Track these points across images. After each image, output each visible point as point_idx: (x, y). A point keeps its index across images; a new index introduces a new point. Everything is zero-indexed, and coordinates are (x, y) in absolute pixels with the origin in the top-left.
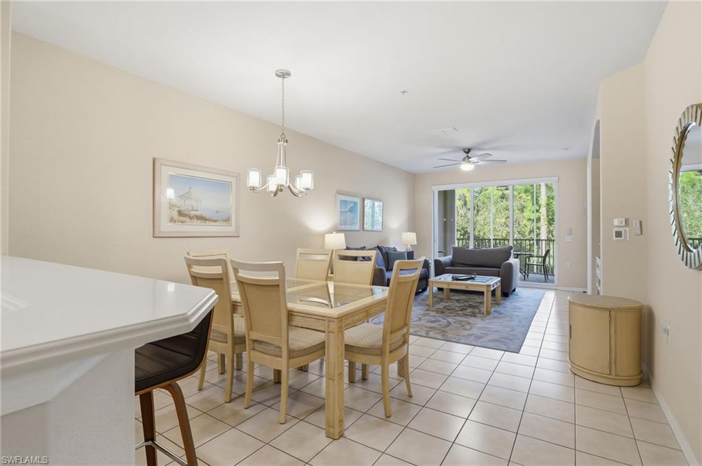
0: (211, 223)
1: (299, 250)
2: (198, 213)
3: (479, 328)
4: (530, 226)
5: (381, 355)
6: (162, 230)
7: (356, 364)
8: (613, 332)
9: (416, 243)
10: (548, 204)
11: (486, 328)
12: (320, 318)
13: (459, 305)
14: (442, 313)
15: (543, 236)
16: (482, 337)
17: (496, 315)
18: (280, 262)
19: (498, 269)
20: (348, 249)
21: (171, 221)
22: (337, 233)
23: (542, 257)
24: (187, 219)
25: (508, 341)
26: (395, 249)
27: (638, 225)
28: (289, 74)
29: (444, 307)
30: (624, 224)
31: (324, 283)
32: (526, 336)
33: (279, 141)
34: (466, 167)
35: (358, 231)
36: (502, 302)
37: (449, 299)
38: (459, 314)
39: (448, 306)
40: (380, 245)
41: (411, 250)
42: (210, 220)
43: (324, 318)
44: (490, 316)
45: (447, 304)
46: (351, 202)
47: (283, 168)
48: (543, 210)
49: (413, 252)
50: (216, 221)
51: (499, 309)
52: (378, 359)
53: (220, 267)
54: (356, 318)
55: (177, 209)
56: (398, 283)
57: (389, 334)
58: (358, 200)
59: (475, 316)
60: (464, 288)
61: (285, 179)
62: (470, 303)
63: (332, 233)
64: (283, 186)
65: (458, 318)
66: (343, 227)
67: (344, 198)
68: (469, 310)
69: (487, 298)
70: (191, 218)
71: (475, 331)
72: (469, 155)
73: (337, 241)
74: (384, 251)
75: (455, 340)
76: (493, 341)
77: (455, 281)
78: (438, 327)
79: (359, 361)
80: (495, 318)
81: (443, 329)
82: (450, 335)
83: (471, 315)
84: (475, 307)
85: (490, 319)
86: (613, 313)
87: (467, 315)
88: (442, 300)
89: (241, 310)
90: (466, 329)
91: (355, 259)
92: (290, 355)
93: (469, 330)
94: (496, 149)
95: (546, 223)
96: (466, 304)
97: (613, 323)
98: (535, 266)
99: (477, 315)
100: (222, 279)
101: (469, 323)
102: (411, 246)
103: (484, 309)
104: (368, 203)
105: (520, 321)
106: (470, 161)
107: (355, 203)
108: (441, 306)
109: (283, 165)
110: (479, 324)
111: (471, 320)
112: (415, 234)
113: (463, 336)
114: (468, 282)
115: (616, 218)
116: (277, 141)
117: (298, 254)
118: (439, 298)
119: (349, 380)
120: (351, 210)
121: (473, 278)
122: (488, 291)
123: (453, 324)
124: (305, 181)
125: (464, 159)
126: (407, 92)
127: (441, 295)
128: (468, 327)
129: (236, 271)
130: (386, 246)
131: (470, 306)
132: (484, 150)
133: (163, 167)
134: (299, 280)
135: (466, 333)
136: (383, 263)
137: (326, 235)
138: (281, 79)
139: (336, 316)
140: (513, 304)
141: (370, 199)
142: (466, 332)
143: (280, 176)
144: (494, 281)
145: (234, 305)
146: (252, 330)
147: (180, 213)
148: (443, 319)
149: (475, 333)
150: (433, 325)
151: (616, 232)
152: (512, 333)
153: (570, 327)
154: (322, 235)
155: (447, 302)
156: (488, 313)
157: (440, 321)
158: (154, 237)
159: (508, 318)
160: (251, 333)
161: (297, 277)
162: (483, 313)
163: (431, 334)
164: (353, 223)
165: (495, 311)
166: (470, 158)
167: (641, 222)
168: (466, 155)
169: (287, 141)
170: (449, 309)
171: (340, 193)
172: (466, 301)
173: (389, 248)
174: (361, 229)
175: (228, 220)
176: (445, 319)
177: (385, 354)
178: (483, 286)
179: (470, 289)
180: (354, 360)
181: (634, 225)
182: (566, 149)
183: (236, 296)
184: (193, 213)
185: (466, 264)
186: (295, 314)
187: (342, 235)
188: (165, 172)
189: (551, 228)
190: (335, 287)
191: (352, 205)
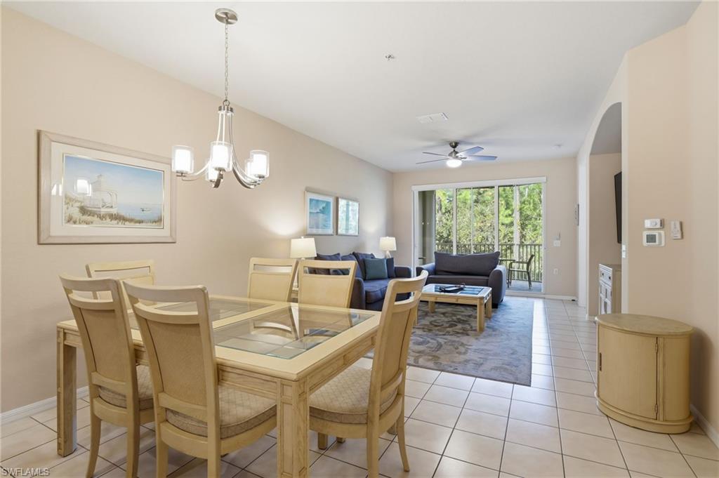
0: (132, 224)
1: (254, 260)
2: (114, 211)
3: (475, 351)
4: (504, 230)
5: (367, 423)
6: (52, 234)
7: (329, 437)
8: (661, 366)
9: (395, 249)
10: (520, 209)
11: (483, 350)
12: (268, 378)
13: (446, 320)
14: (430, 330)
15: (516, 241)
16: (482, 364)
17: (490, 331)
18: (200, 286)
19: (486, 278)
20: (319, 257)
21: (69, 221)
22: (305, 238)
23: (526, 263)
24: (95, 219)
25: (513, 369)
26: (372, 256)
27: (679, 228)
28: (235, 18)
29: (431, 323)
30: (658, 226)
31: (285, 305)
32: (531, 360)
33: (220, 109)
34: (453, 163)
35: (332, 235)
36: (493, 314)
37: (434, 312)
38: (449, 332)
39: (435, 321)
40: (356, 252)
41: (390, 257)
42: (131, 220)
43: (275, 380)
44: (484, 333)
45: (433, 319)
46: (323, 202)
47: (225, 144)
48: (517, 215)
49: (393, 258)
50: (140, 222)
51: (491, 324)
52: (362, 430)
53: (110, 292)
54: (329, 371)
55: (78, 204)
56: (394, 314)
57: (379, 391)
58: (331, 200)
59: (468, 335)
60: (453, 301)
61: (227, 162)
62: (458, 317)
63: (300, 238)
64: (224, 170)
65: (449, 337)
66: (315, 231)
67: (315, 197)
68: (460, 326)
69: (479, 312)
70: (102, 217)
71: (471, 355)
72: (456, 149)
73: (306, 247)
74: (361, 258)
75: (452, 369)
76: (496, 369)
77: (442, 293)
78: (428, 350)
79: (334, 432)
80: (490, 335)
81: (434, 354)
82: (444, 361)
83: (462, 333)
84: (464, 322)
85: (485, 337)
86: (661, 340)
87: (458, 333)
88: (426, 314)
89: (145, 358)
90: (460, 353)
91: (327, 272)
92: (221, 433)
93: (465, 353)
94: (488, 143)
95: (519, 227)
96: (454, 318)
97: (661, 354)
98: (516, 272)
99: (469, 332)
100: (113, 311)
101: (462, 344)
102: (390, 252)
103: (476, 325)
104: (342, 203)
105: (519, 339)
106: (457, 157)
107: (328, 203)
108: (426, 321)
109: (225, 141)
110: (475, 346)
111: (464, 339)
112: (394, 238)
113: (460, 363)
114: (458, 294)
115: (648, 219)
116: (218, 109)
117: (252, 266)
118: (424, 311)
119: (319, 446)
120: (324, 211)
121: (462, 289)
122: (481, 304)
123: (444, 346)
124: (258, 165)
125: (450, 154)
126: (393, 58)
127: (425, 308)
128: (462, 349)
129: (134, 300)
130: (363, 253)
131: (459, 321)
132: (472, 144)
133: (53, 143)
134: (252, 300)
135: (462, 358)
136: (360, 274)
137: (293, 241)
138: (224, 25)
139: (295, 377)
140: (505, 317)
141: (345, 199)
142: (462, 356)
143: (221, 156)
144: (486, 292)
145: (136, 350)
146: (163, 391)
147: (83, 210)
148: (432, 339)
149: (472, 358)
150: (421, 348)
151: (647, 235)
152: (514, 356)
153: (600, 356)
154: (288, 240)
155: (433, 317)
156: (482, 330)
157: (429, 342)
158: (39, 244)
159: (504, 337)
160: (162, 396)
161: (249, 297)
162: (475, 330)
163: (421, 361)
164: (325, 226)
165: (488, 327)
166: (457, 153)
167: (681, 224)
168: (452, 149)
169: (232, 110)
170: (436, 326)
171: (308, 190)
172: (454, 315)
173: (366, 255)
174: (335, 234)
175: (159, 220)
176: (435, 340)
177: (372, 422)
178: (476, 298)
179: (460, 302)
180: (324, 432)
181: (672, 226)
182: (559, 146)
183: (137, 336)
184: (104, 211)
185: (450, 272)
186: (229, 369)
187: (311, 241)
188: (56, 152)
189: (524, 233)
190: (300, 311)
191: (324, 205)
